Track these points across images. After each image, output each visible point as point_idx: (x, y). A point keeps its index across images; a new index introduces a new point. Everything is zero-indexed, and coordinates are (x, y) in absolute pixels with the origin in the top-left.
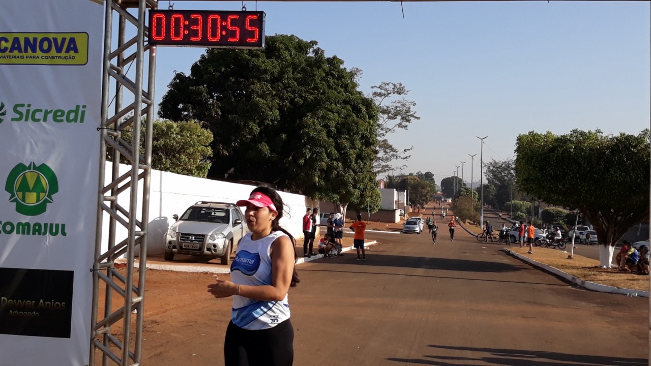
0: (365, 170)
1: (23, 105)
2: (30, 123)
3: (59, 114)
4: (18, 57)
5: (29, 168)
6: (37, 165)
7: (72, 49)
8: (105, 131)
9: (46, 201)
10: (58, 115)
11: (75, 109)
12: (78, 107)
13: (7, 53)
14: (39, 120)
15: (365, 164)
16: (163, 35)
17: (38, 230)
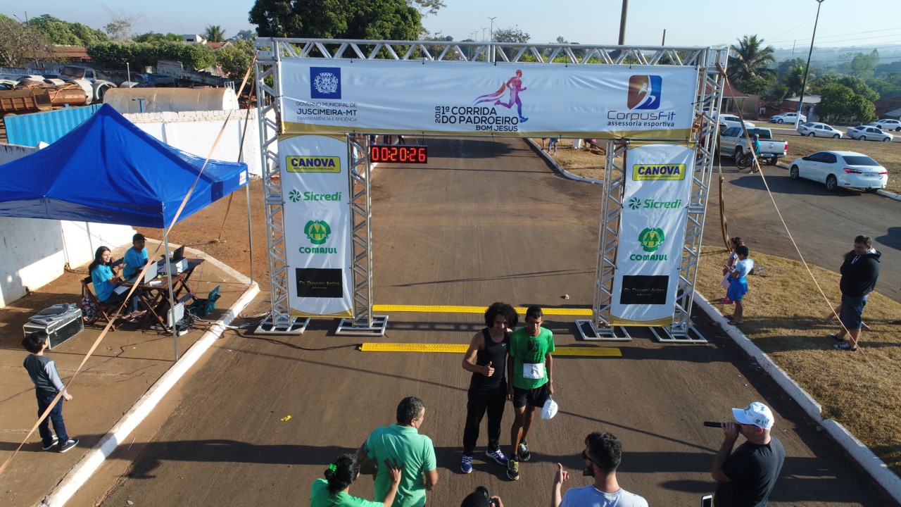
1: (309, 193)
2: (313, 201)
4: (304, 169)
5: (315, 222)
7: (331, 165)
9: (325, 238)
10: (327, 197)
11: (335, 194)
12: (337, 193)
13: (298, 166)
17: (322, 251)
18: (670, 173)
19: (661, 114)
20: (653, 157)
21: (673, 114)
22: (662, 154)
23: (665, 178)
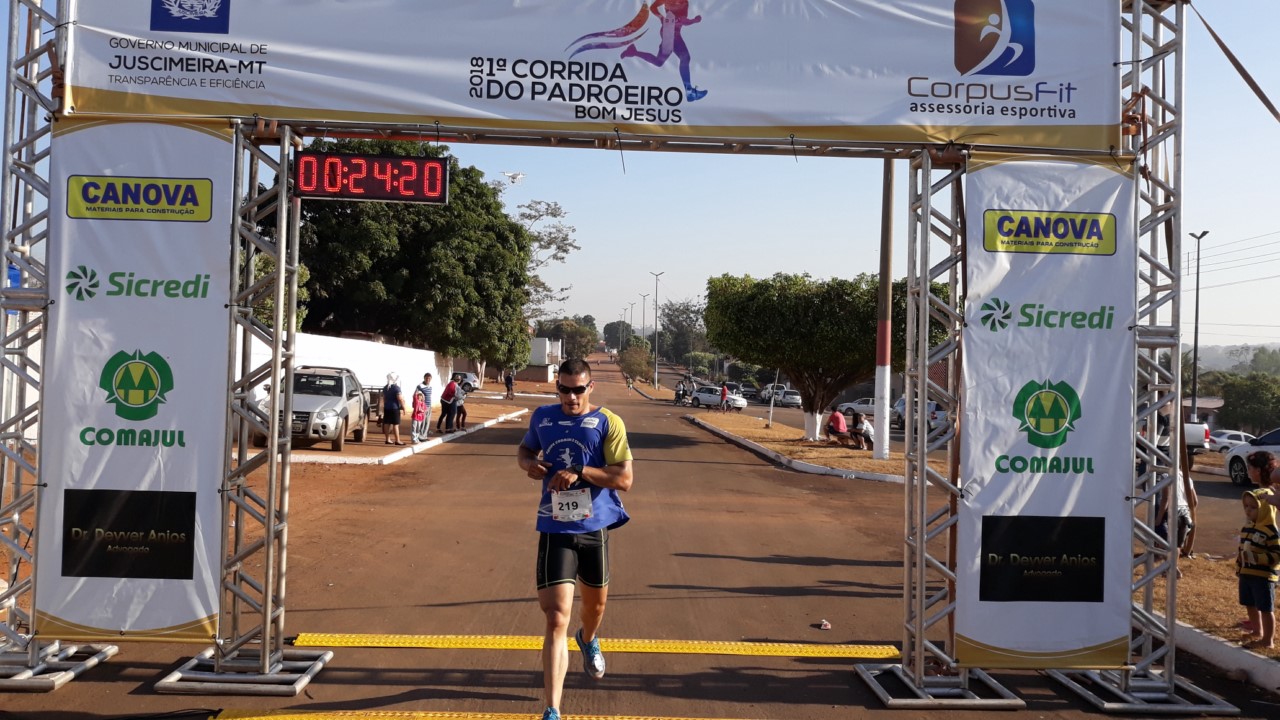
0: (514, 318)
1: (123, 275)
2: (133, 298)
3: (173, 286)
4: (114, 210)
5: (134, 357)
6: (145, 354)
7: (189, 200)
8: (236, 309)
9: (157, 401)
10: (171, 288)
11: (194, 279)
12: (198, 277)
13: (99, 204)
14: (145, 294)
15: (515, 310)
16: (314, 183)
17: (147, 439)
18: (1078, 235)
19: (1041, 87)
20: (1031, 191)
21: (1069, 88)
22: (1053, 185)
23: (1065, 249)
